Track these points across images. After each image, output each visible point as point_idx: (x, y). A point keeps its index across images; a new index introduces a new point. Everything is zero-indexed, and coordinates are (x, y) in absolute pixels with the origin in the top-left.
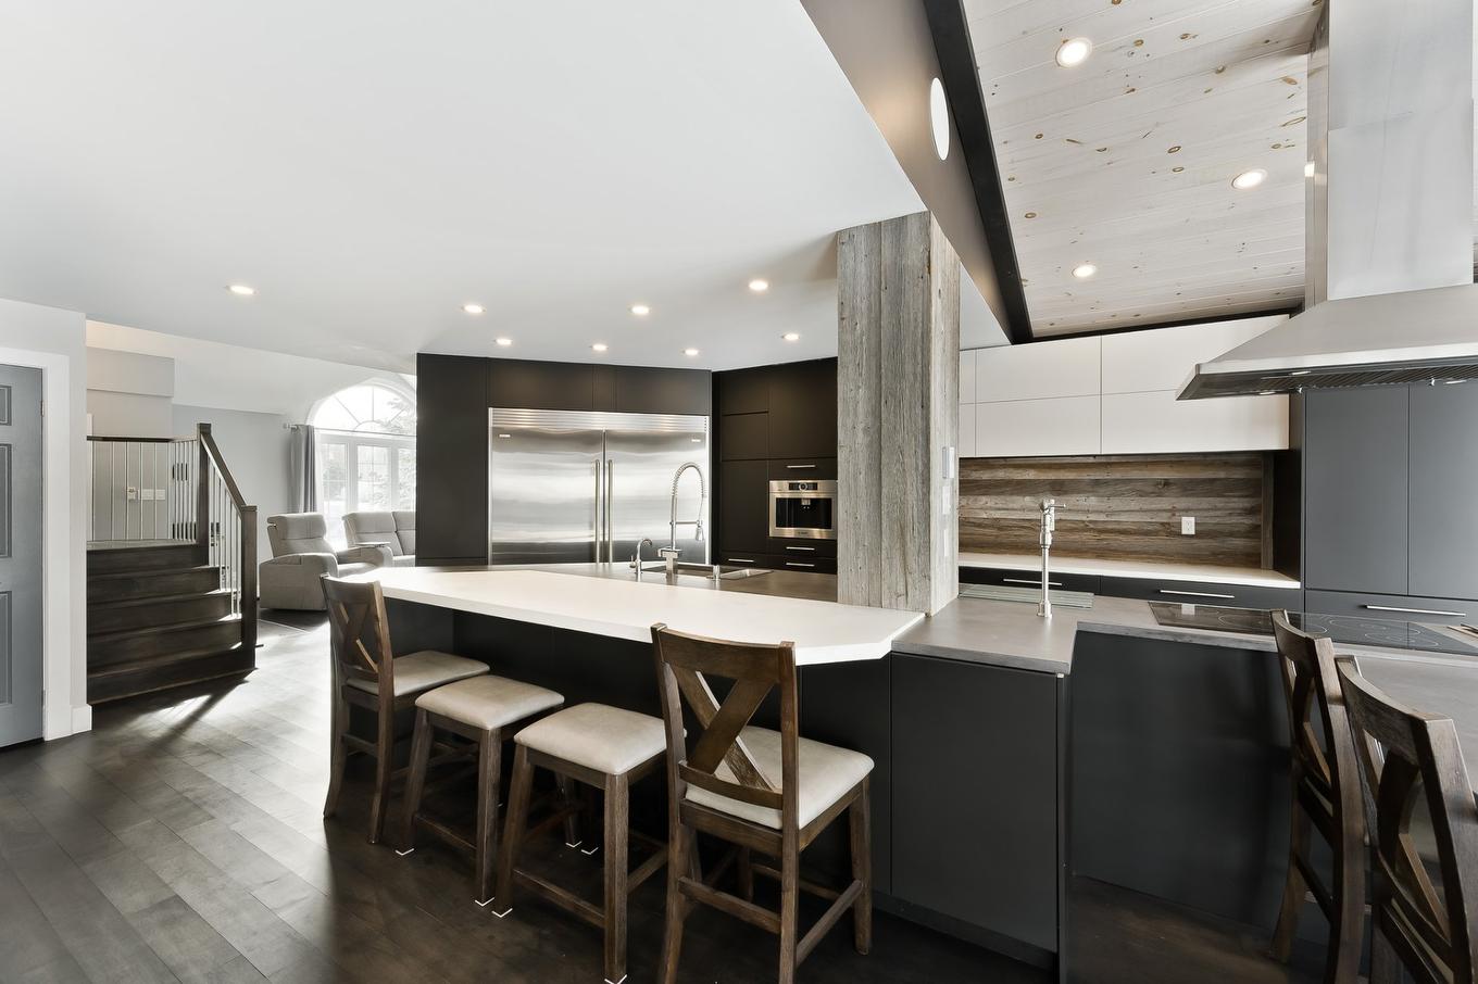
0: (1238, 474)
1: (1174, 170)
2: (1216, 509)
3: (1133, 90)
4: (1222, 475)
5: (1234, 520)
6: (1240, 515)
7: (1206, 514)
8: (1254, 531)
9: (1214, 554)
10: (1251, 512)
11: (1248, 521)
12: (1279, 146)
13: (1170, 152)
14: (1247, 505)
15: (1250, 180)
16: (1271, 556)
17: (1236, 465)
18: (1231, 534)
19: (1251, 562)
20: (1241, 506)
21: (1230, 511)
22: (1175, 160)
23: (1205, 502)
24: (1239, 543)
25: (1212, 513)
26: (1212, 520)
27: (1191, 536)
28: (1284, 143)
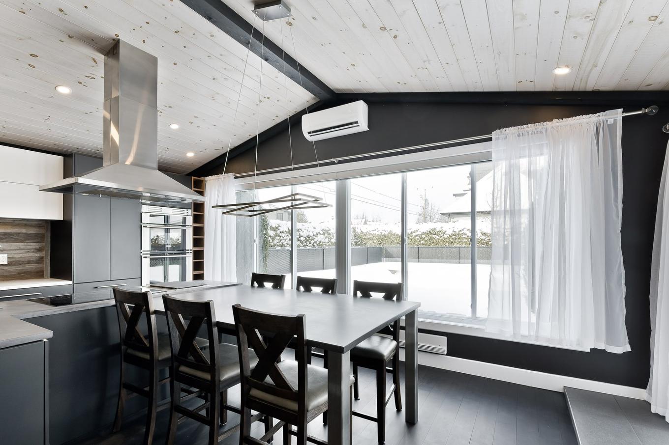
0: (32, 231)
1: (29, 65)
2: (20, 249)
3: (24, 13)
4: (24, 231)
5: (30, 254)
6: (33, 252)
7: (14, 252)
8: (41, 260)
9: (19, 274)
10: (39, 250)
11: (38, 255)
12: (81, 83)
13: (31, 55)
14: (38, 247)
15: (64, 90)
16: (49, 271)
17: (31, 226)
18: (29, 262)
19: (39, 275)
20: (34, 247)
21: (26, 251)
22: (32, 61)
23: (14, 246)
24: (33, 266)
25: (18, 251)
26: (17, 255)
27: (5, 265)
28: (83, 83)
